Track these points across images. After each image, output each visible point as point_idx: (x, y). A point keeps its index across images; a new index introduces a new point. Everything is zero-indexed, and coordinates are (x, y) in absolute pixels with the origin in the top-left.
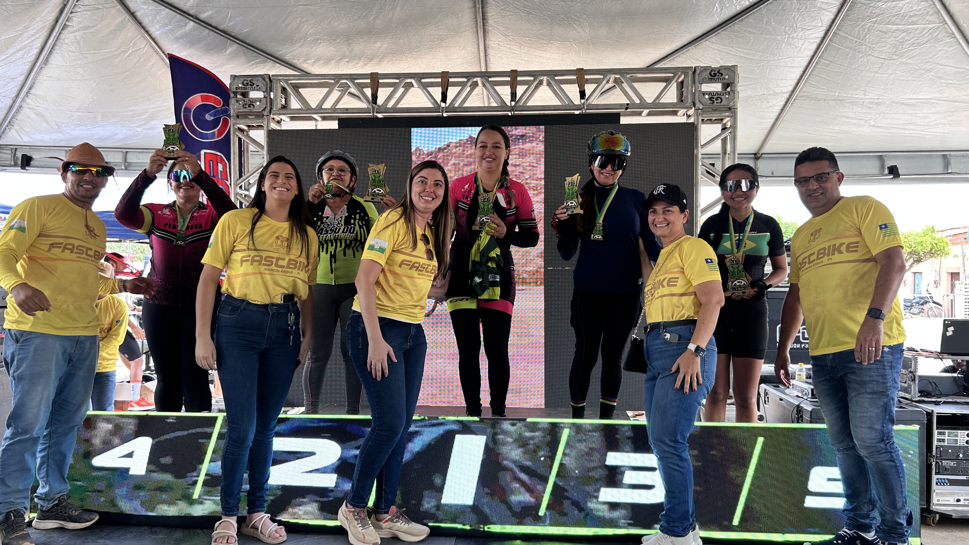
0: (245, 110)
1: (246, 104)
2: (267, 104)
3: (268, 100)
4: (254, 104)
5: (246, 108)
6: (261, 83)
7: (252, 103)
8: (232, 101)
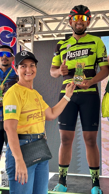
0: (23, 33)
1: (23, 30)
2: (33, 30)
3: (33, 28)
4: (27, 30)
5: (23, 32)
6: (30, 20)
7: (26, 30)
8: (18, 29)
